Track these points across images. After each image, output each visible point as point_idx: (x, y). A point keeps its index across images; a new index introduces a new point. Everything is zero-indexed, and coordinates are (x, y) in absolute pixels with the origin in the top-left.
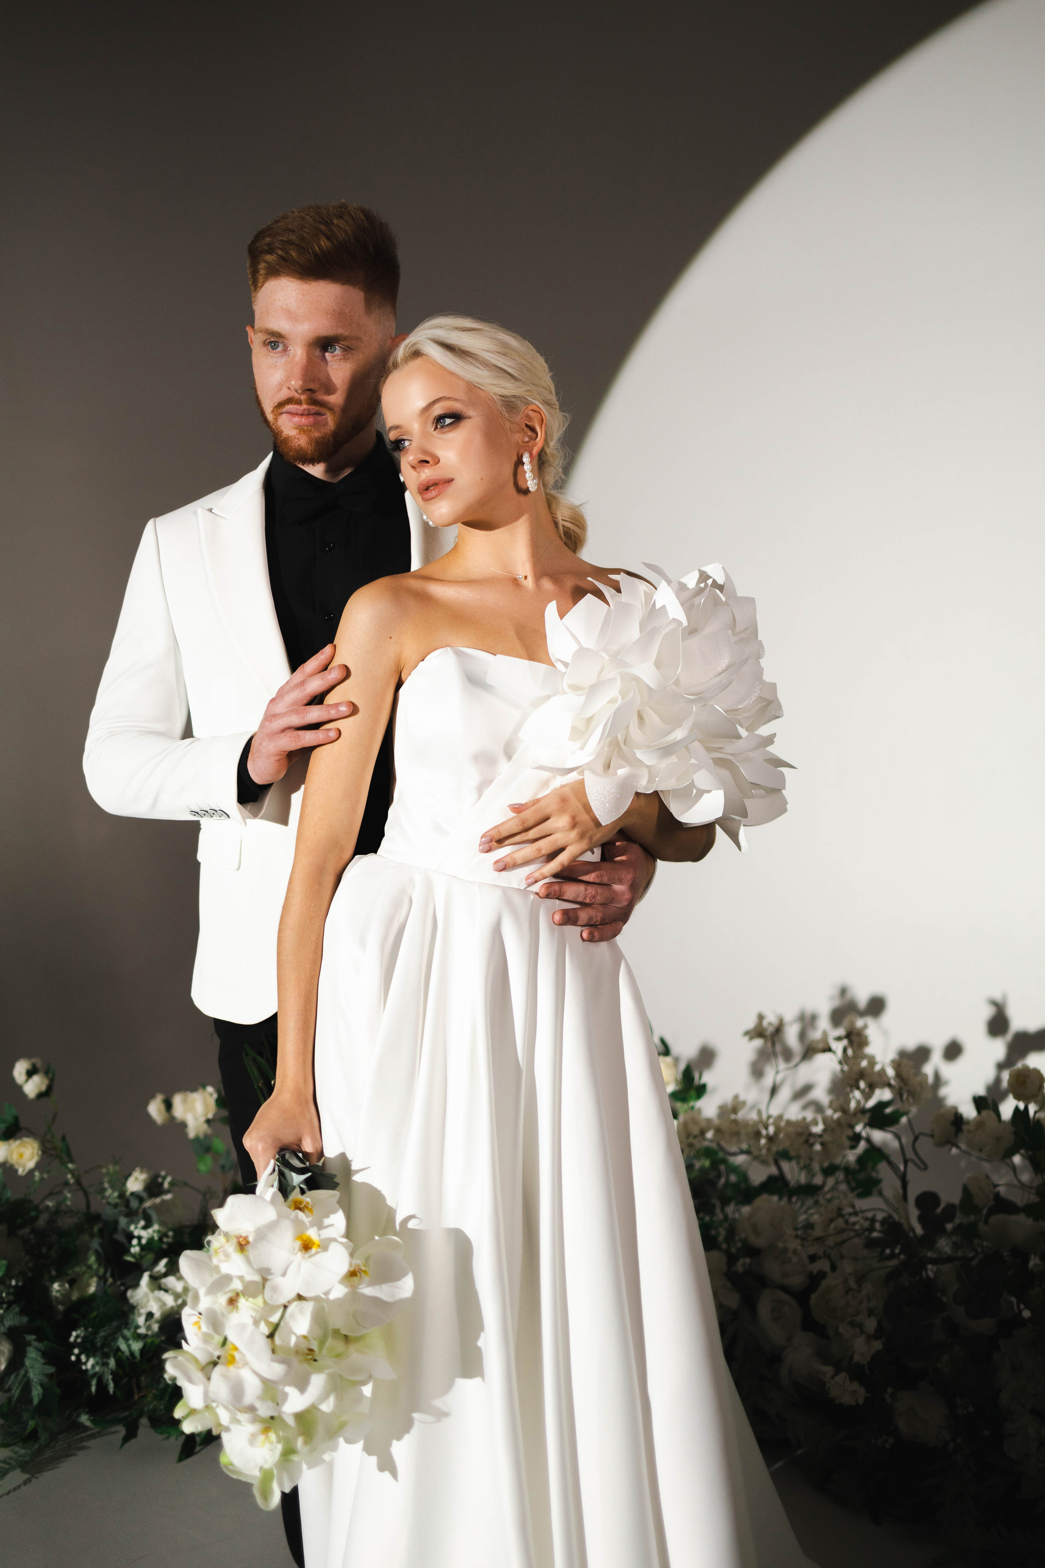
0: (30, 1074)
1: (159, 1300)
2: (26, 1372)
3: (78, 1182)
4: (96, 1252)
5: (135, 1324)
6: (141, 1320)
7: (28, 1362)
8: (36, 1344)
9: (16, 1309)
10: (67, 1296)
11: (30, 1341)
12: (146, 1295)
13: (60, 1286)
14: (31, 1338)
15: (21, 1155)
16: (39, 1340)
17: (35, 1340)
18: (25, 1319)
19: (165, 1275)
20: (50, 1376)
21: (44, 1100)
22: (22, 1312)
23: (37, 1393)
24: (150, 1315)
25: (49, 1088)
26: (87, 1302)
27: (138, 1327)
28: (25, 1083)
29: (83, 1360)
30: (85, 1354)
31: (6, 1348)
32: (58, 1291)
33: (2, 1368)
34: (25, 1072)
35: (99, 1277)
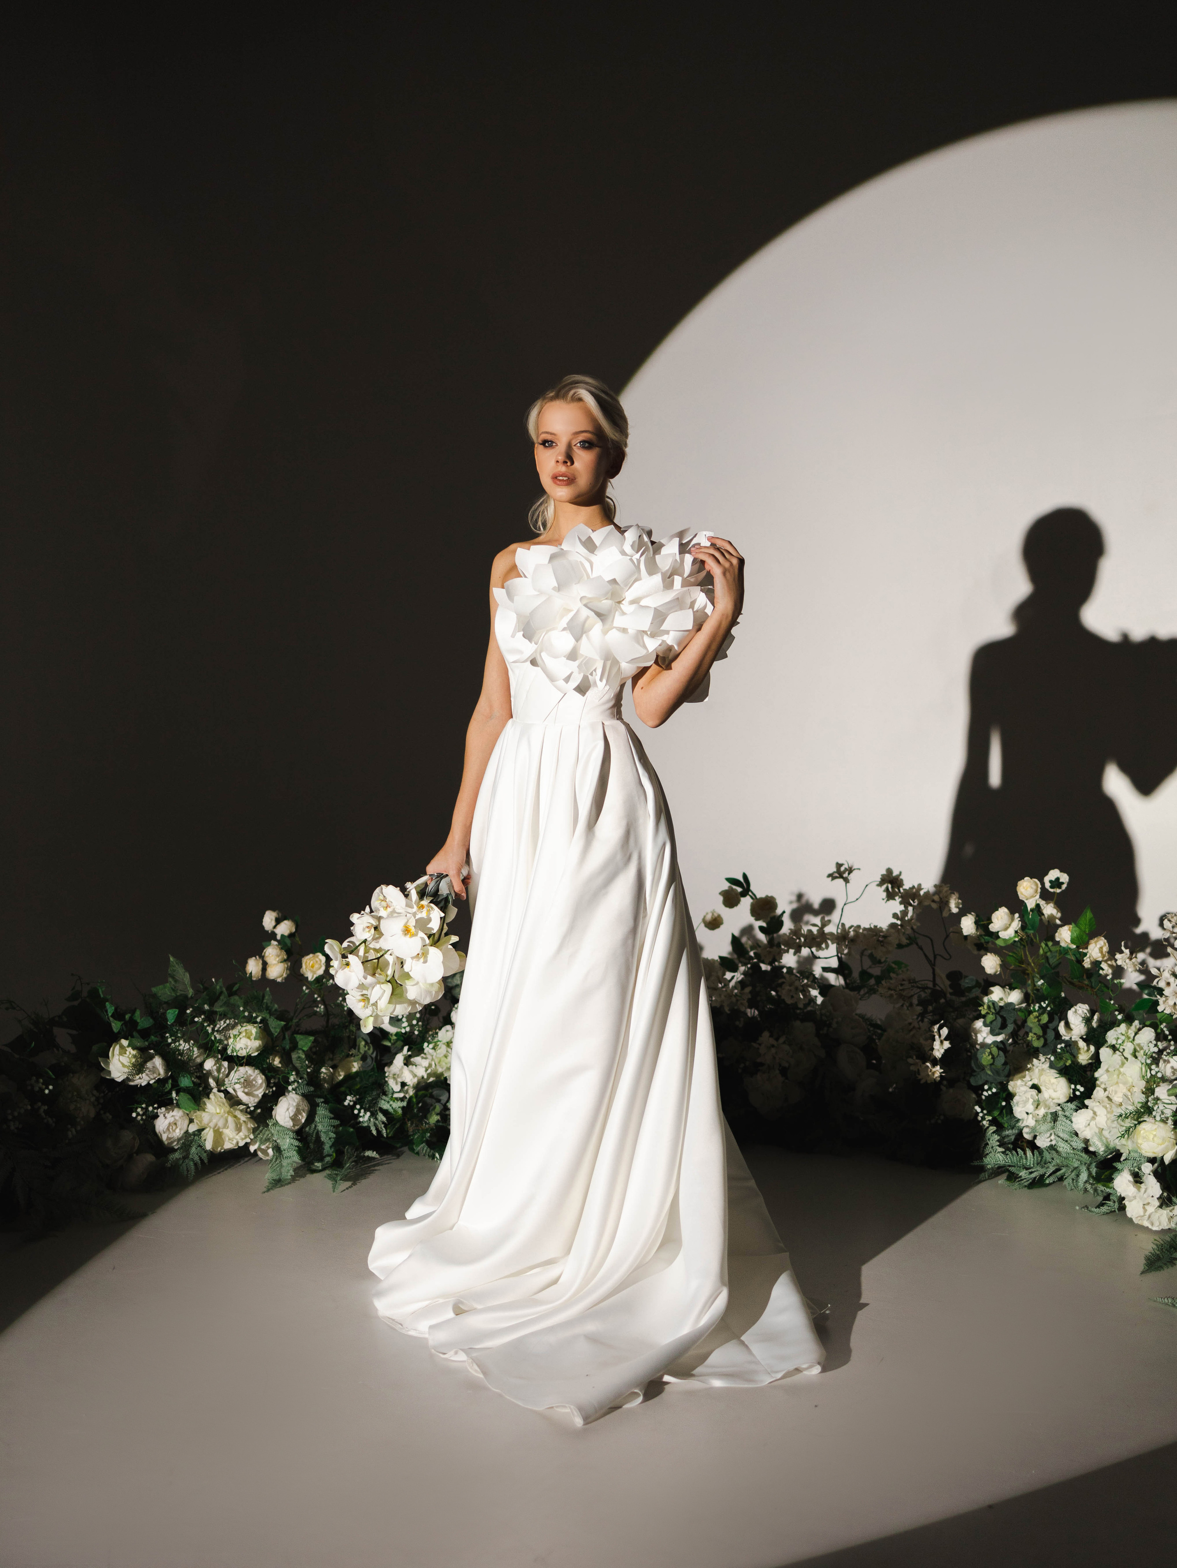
0: (278, 921)
1: (412, 1072)
2: (316, 1126)
5: (391, 1091)
6: (397, 1088)
7: (317, 1119)
8: (324, 1105)
9: (306, 1081)
10: (332, 1076)
11: (319, 1103)
12: (402, 1069)
13: (326, 1069)
14: (320, 1100)
15: (311, 967)
16: (325, 1102)
17: (322, 1103)
18: (312, 1089)
19: (410, 1056)
20: (335, 1128)
21: (292, 938)
22: (310, 1085)
24: (403, 1084)
25: (297, 927)
27: (394, 1092)
28: (275, 927)
29: (361, 1114)
30: (362, 1111)
31: (305, 1106)
32: (325, 1073)
33: (303, 1121)
34: (274, 919)
35: (364, 1058)
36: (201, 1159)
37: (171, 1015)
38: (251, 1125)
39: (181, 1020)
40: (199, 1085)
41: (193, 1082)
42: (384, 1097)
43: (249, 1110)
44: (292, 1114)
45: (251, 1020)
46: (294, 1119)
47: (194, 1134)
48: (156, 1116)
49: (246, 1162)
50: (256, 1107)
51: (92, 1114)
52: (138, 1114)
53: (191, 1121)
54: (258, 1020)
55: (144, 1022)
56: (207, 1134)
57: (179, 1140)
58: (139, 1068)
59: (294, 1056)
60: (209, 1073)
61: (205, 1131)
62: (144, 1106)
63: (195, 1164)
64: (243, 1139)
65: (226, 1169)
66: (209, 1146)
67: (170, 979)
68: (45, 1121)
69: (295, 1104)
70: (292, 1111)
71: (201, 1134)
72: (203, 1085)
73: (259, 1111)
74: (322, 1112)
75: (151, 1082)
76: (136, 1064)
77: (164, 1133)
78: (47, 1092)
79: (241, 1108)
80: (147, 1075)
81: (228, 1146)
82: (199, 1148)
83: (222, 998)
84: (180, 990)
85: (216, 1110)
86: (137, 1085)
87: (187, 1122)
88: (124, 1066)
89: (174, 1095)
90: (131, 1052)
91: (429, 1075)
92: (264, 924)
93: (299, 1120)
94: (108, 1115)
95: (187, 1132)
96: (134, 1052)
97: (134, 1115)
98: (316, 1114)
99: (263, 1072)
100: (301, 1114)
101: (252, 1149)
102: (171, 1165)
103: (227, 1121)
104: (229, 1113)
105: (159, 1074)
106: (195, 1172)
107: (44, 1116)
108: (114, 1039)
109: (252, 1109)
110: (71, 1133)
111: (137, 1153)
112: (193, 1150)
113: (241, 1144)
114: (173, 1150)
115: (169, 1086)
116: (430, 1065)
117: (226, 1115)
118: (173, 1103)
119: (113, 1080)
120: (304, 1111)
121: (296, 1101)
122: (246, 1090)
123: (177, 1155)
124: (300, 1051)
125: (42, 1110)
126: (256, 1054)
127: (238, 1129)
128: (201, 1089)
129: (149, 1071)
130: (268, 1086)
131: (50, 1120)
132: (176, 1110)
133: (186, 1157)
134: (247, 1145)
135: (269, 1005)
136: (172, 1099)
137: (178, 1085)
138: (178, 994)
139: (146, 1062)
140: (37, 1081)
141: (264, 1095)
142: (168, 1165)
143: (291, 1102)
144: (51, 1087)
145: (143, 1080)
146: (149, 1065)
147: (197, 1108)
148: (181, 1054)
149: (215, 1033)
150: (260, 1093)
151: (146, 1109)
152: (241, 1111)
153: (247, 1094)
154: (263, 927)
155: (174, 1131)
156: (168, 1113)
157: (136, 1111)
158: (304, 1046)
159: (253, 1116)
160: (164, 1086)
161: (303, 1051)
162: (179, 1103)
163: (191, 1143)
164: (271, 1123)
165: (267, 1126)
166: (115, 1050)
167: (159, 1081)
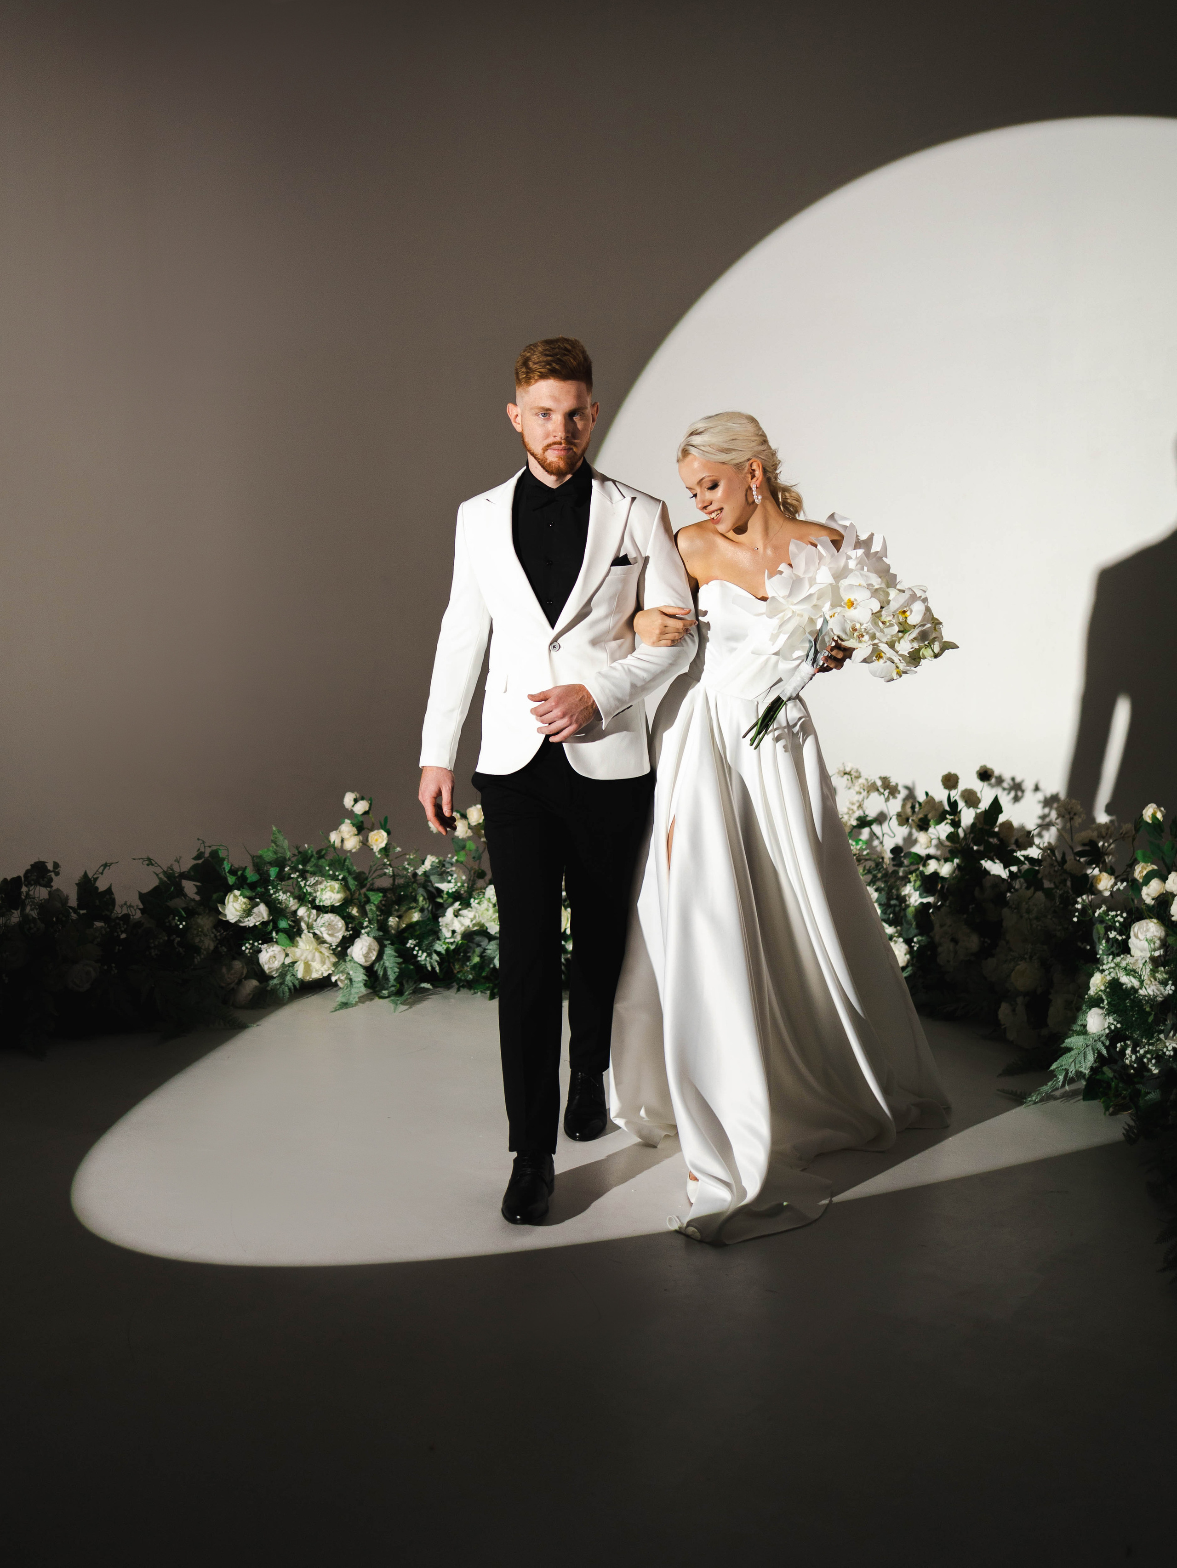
0: (356, 801)
1: (460, 922)
2: (384, 963)
4: (422, 895)
5: (443, 937)
6: (448, 934)
7: (385, 957)
8: (390, 946)
10: (397, 924)
11: (386, 945)
12: (452, 920)
13: (392, 919)
14: (387, 943)
15: (377, 840)
16: (392, 944)
17: (389, 944)
18: (381, 933)
19: (460, 910)
20: (399, 965)
21: (366, 816)
23: (393, 972)
24: (454, 932)
25: (370, 808)
26: (411, 926)
27: (446, 938)
28: (353, 806)
29: (419, 955)
30: (420, 952)
31: (376, 946)
32: (392, 922)
33: (374, 958)
34: (353, 800)
35: (422, 910)
36: (294, 985)
37: (273, 872)
38: (334, 959)
39: (281, 877)
40: (293, 927)
41: (289, 925)
42: (438, 942)
43: (331, 948)
44: (365, 952)
45: (334, 878)
46: (366, 956)
47: (289, 966)
48: (260, 951)
49: (329, 990)
50: (337, 946)
51: (212, 947)
52: (247, 948)
53: (287, 955)
54: (340, 877)
55: (252, 876)
56: (299, 965)
57: (277, 970)
58: (248, 913)
59: (368, 908)
60: (302, 918)
61: (297, 963)
62: (251, 942)
63: (290, 989)
64: (327, 971)
65: (313, 995)
66: (300, 975)
67: (273, 844)
68: (177, 950)
69: (367, 944)
70: (365, 951)
71: (294, 966)
72: (296, 927)
73: (339, 949)
74: (389, 951)
75: (257, 924)
76: (246, 909)
77: (266, 964)
78: (181, 926)
79: (326, 946)
80: (254, 918)
81: (315, 975)
82: (292, 977)
83: (312, 860)
84: (281, 853)
85: (306, 947)
86: (246, 926)
87: (284, 955)
88: (237, 910)
89: (274, 934)
90: (242, 900)
91: (474, 925)
92: (344, 803)
93: (371, 958)
94: (223, 948)
95: (283, 963)
96: (245, 900)
97: (244, 948)
98: (384, 953)
99: (343, 918)
100: (372, 952)
101: (333, 979)
102: (271, 989)
103: (314, 956)
104: (317, 949)
105: (263, 918)
106: (289, 995)
107: (176, 946)
108: (229, 889)
109: (334, 947)
110: (197, 960)
111: (247, 978)
112: (288, 978)
113: (325, 974)
114: (273, 978)
115: (270, 927)
116: (475, 917)
117: (314, 951)
118: (273, 941)
119: (227, 921)
120: (374, 950)
121: (369, 942)
122: (330, 932)
123: (275, 981)
124: (372, 905)
125: (176, 941)
126: (338, 904)
127: (323, 963)
128: (295, 930)
129: (256, 915)
130: (347, 930)
131: (181, 949)
132: (275, 946)
133: (282, 984)
134: (330, 975)
135: (349, 866)
136: (272, 938)
137: (277, 927)
138: (278, 856)
139: (253, 907)
140: (174, 919)
141: (344, 937)
142: (269, 988)
143: (364, 943)
144: (184, 923)
145: (250, 922)
146: (255, 910)
147: (291, 944)
148: (280, 903)
149: (307, 887)
150: (340, 935)
151: (253, 944)
152: (326, 948)
153: (329, 935)
154: (344, 806)
155: (274, 963)
156: (269, 948)
157: (245, 946)
158: (374, 901)
159: (334, 952)
160: (267, 927)
161: (375, 904)
162: (278, 940)
163: (287, 972)
164: (348, 959)
165: (345, 961)
166: (230, 898)
167: (263, 923)
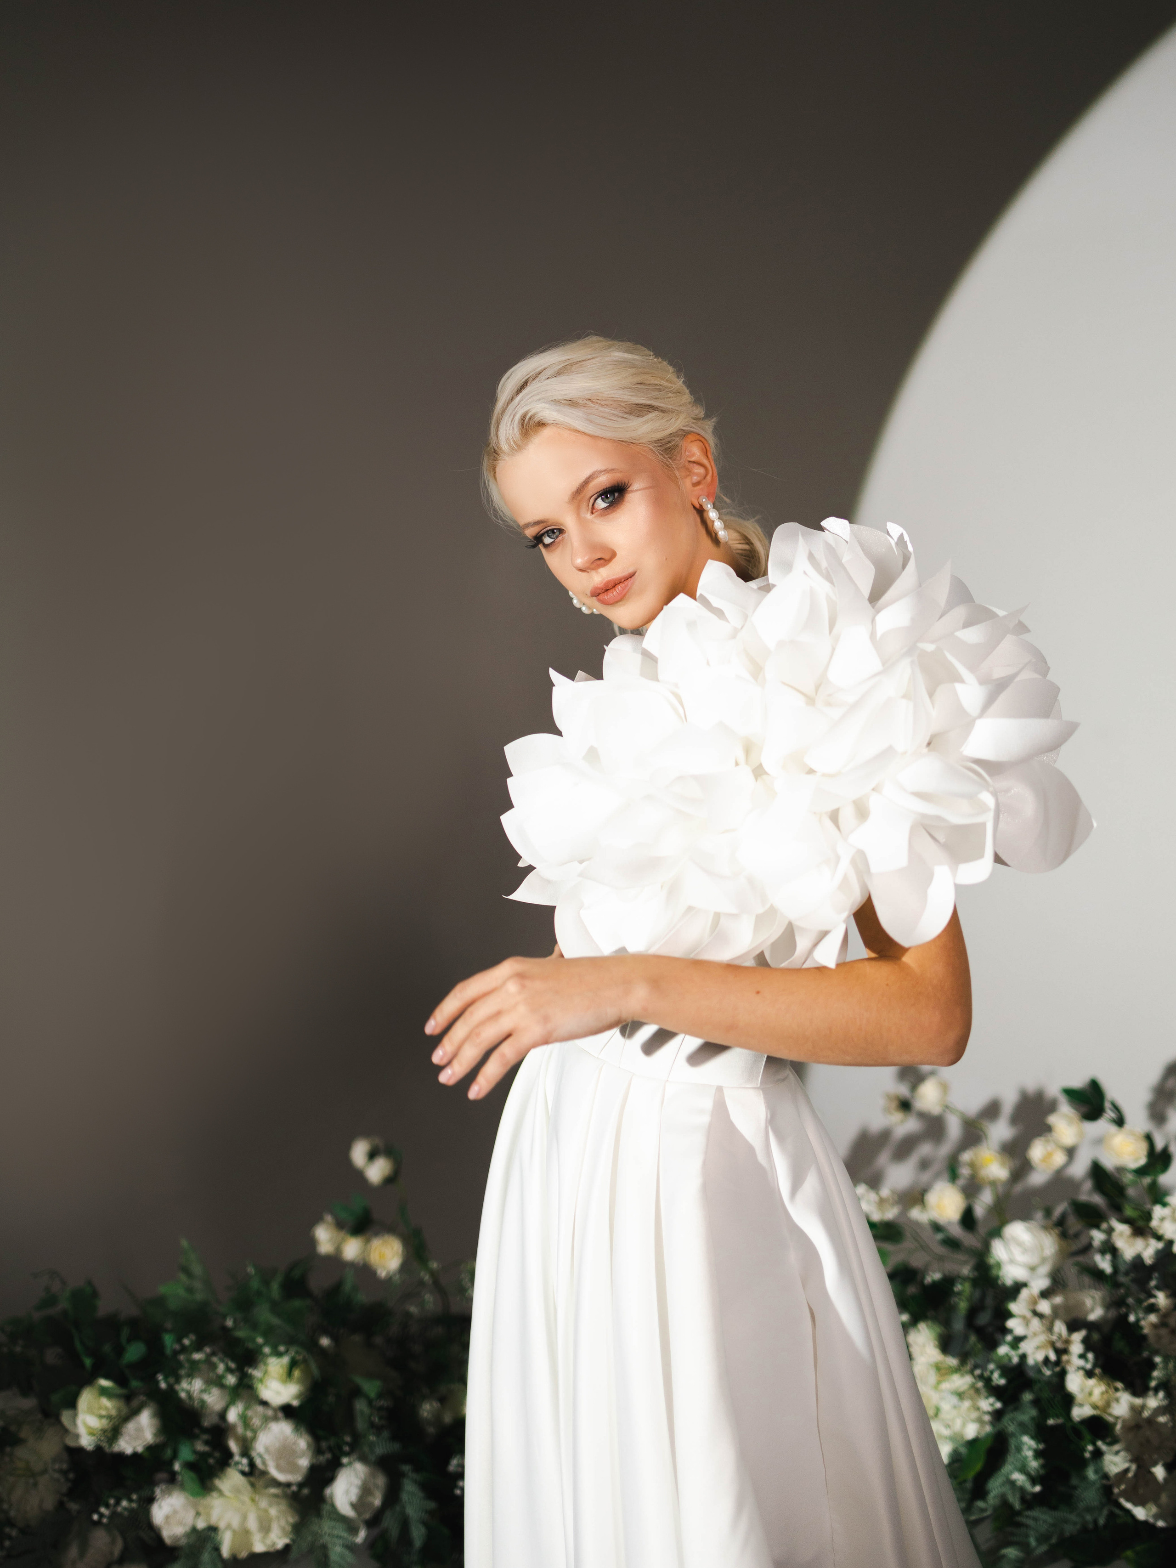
0: (373, 1156)
2: (403, 1507)
3: (436, 1283)
7: (405, 1497)
8: (413, 1475)
9: (386, 1434)
11: (406, 1472)
13: (430, 1405)
14: (406, 1468)
15: (384, 1256)
16: (417, 1469)
17: (411, 1470)
18: (398, 1446)
20: (430, 1513)
22: (394, 1438)
23: (418, 1534)
28: (365, 1166)
31: (381, 1481)
33: (378, 1502)
34: (368, 1153)
38: (293, 1515)
40: (215, 1450)
43: (287, 1493)
44: (359, 1493)
46: (363, 1501)
47: (205, 1533)
48: (151, 1500)
50: (301, 1485)
51: (49, 1504)
53: (198, 1514)
55: (132, 1350)
56: (222, 1535)
57: (185, 1538)
58: (113, 1432)
59: (356, 1406)
60: (232, 1428)
61: (219, 1530)
64: (283, 1537)
66: (225, 1552)
67: (183, 1277)
69: (362, 1479)
70: (358, 1491)
71: (213, 1534)
72: (221, 1449)
73: (306, 1491)
74: (409, 1486)
75: (140, 1449)
76: (108, 1428)
77: (164, 1527)
79: (273, 1492)
80: (127, 1442)
81: (259, 1547)
82: (212, 1553)
85: (233, 1495)
86: (122, 1452)
87: (191, 1514)
88: (96, 1423)
89: (177, 1468)
93: (372, 1504)
95: (194, 1530)
98: (401, 1491)
99: (309, 1428)
100: (373, 1492)
103: (244, 1518)
104: (254, 1501)
105: (150, 1438)
108: (88, 1380)
109: (294, 1488)
111: (123, 1560)
112: (206, 1557)
113: (280, 1544)
115: (165, 1455)
117: (251, 1501)
118: (175, 1483)
119: (79, 1447)
120: (377, 1487)
121: (365, 1473)
122: (283, 1462)
124: (365, 1400)
126: (298, 1401)
127: (272, 1524)
129: (131, 1437)
130: (318, 1451)
132: (179, 1491)
134: (290, 1546)
136: (174, 1474)
137: (178, 1456)
139: (128, 1418)
141: (313, 1466)
143: (356, 1476)
145: (127, 1445)
146: (131, 1426)
147: (207, 1491)
148: (188, 1402)
150: (304, 1462)
152: (273, 1495)
153: (282, 1467)
154: (347, 1167)
155: (179, 1525)
156: (168, 1496)
158: (369, 1391)
159: (293, 1500)
160: (160, 1455)
161: (369, 1400)
162: (184, 1481)
163: (202, 1545)
164: (326, 1508)
165: (319, 1515)
166: (86, 1399)
167: (150, 1448)
